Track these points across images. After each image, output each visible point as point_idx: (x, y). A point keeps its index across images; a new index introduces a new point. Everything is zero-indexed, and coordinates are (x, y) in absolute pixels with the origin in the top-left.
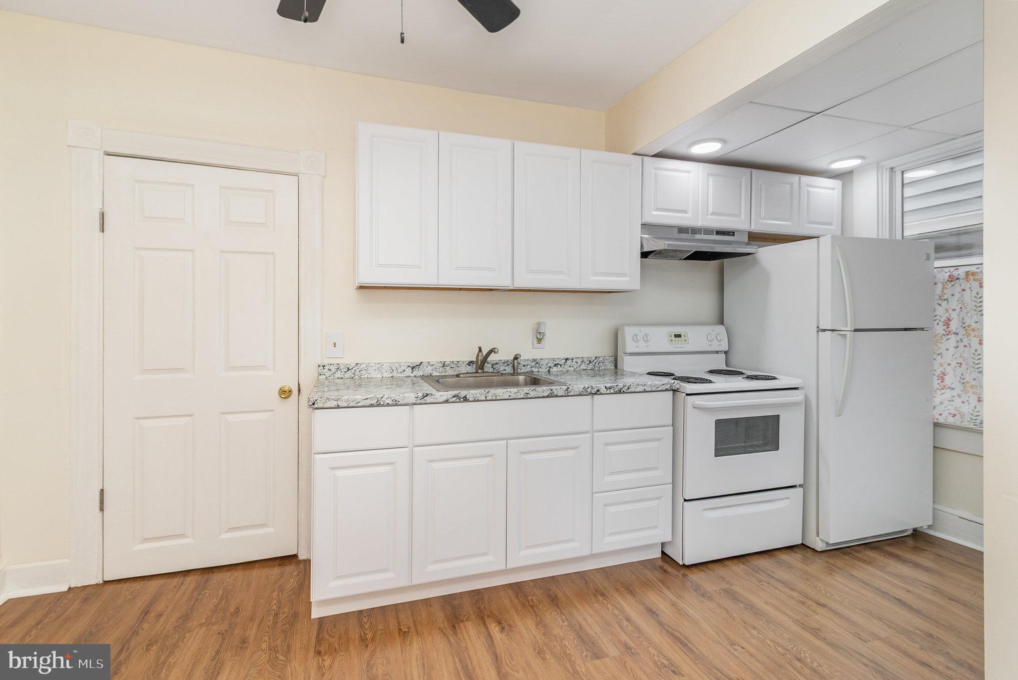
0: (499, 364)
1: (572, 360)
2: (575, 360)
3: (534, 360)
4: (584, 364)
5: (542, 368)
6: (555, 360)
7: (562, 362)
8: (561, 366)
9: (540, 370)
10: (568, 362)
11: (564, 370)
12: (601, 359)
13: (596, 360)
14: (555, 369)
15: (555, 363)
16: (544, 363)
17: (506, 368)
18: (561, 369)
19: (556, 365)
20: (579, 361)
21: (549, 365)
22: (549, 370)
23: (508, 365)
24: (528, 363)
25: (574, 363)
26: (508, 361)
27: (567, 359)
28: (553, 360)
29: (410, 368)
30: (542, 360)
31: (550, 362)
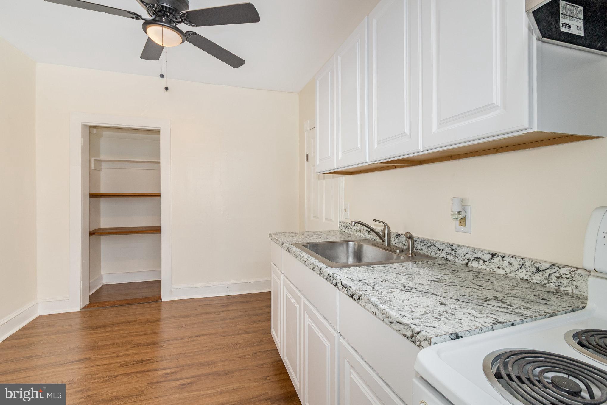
0: (417, 242)
1: (503, 257)
2: (507, 259)
3: (450, 245)
4: (524, 270)
5: (459, 257)
6: (476, 251)
7: (487, 257)
8: (484, 262)
9: (457, 260)
10: (496, 260)
11: (488, 269)
12: (564, 271)
13: (553, 271)
14: (475, 264)
15: (475, 255)
16: (462, 251)
17: (423, 247)
18: (484, 267)
19: (477, 259)
20: (516, 263)
21: (467, 256)
22: (467, 264)
23: (424, 245)
24: (443, 248)
25: (506, 263)
26: (424, 240)
27: (493, 255)
28: (474, 250)
29: (367, 231)
30: (459, 248)
31: (470, 253)
